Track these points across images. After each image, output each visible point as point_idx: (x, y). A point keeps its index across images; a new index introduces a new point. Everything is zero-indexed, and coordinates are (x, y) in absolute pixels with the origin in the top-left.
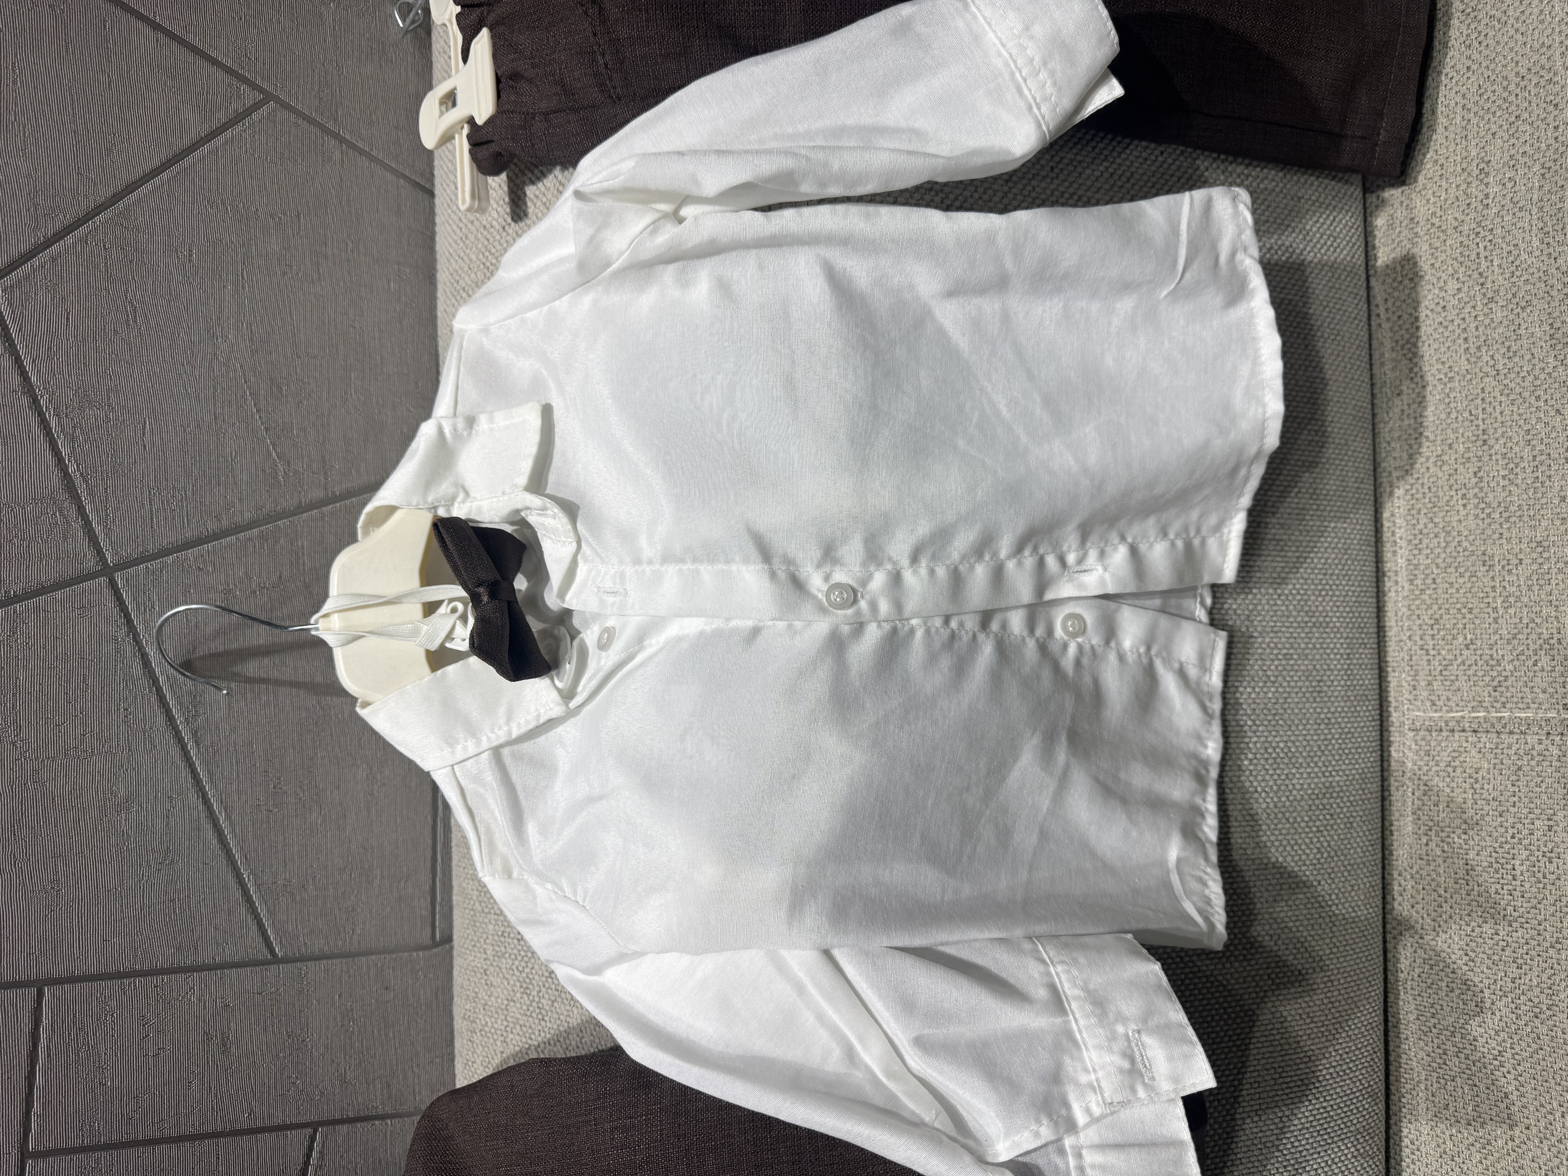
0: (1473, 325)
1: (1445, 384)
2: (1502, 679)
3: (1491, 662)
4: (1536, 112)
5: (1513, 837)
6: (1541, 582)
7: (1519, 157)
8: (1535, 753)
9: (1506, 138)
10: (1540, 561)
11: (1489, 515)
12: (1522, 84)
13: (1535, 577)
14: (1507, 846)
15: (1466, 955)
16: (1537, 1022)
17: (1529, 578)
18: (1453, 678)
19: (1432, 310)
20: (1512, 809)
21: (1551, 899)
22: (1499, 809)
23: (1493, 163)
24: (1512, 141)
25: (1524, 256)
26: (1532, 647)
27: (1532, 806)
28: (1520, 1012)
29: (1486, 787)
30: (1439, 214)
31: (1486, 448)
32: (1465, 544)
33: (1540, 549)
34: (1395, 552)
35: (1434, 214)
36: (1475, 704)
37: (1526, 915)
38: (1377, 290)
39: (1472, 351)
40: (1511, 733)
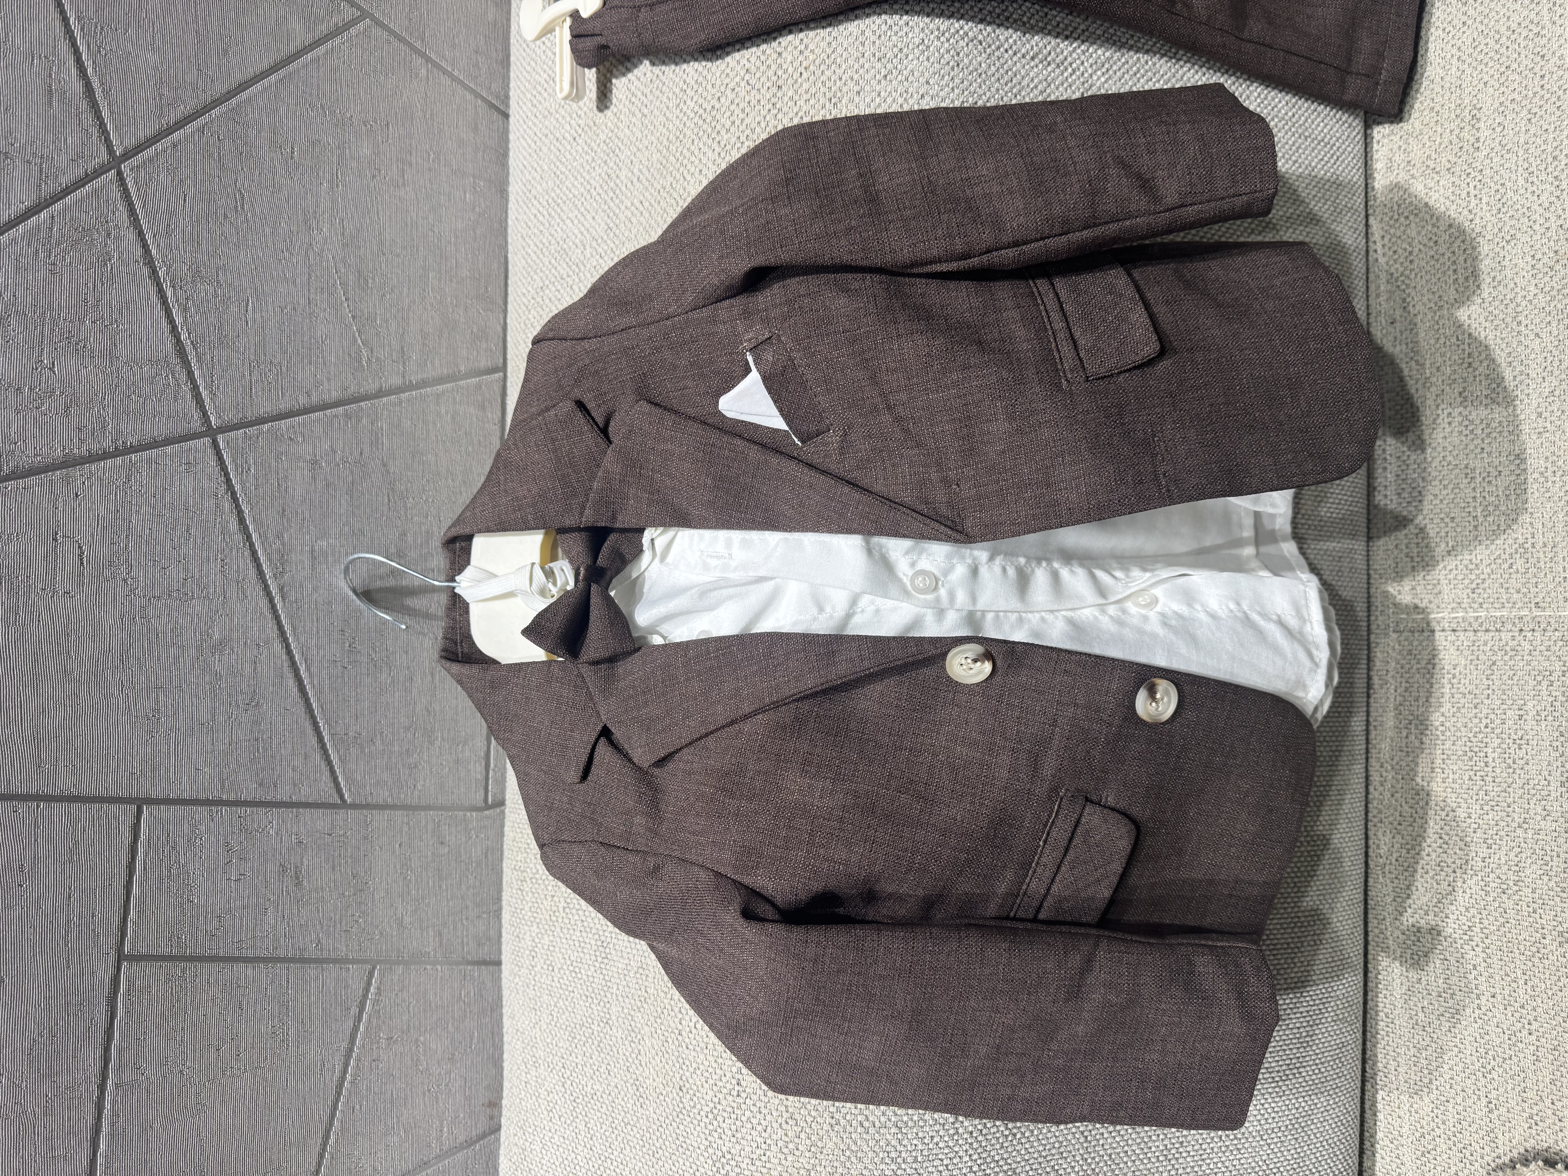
0: (1462, 259)
1: (1435, 313)
2: (1480, 581)
3: (1471, 567)
4: (1525, 62)
5: (1486, 727)
6: (1519, 492)
7: (1508, 103)
8: (1508, 648)
9: (1497, 86)
10: (1518, 472)
11: (1472, 431)
12: (1513, 37)
13: (1513, 487)
14: (1481, 736)
15: (1441, 838)
16: (1504, 897)
17: (1507, 488)
18: (1435, 582)
19: (1425, 245)
20: (1486, 701)
21: (1520, 783)
22: (1475, 701)
23: (1484, 110)
24: (1502, 89)
25: (1510, 194)
26: (1508, 551)
27: (1504, 697)
28: (1488, 889)
29: (1463, 681)
30: (1434, 156)
31: (1471, 370)
32: (1449, 458)
33: (1517, 462)
34: (1385, 469)
35: (1429, 157)
36: (1455, 605)
37: (1497, 799)
38: (1375, 228)
39: (1461, 281)
40: (1487, 631)
